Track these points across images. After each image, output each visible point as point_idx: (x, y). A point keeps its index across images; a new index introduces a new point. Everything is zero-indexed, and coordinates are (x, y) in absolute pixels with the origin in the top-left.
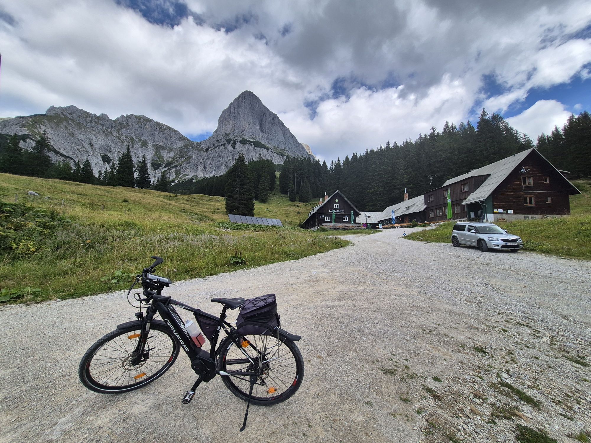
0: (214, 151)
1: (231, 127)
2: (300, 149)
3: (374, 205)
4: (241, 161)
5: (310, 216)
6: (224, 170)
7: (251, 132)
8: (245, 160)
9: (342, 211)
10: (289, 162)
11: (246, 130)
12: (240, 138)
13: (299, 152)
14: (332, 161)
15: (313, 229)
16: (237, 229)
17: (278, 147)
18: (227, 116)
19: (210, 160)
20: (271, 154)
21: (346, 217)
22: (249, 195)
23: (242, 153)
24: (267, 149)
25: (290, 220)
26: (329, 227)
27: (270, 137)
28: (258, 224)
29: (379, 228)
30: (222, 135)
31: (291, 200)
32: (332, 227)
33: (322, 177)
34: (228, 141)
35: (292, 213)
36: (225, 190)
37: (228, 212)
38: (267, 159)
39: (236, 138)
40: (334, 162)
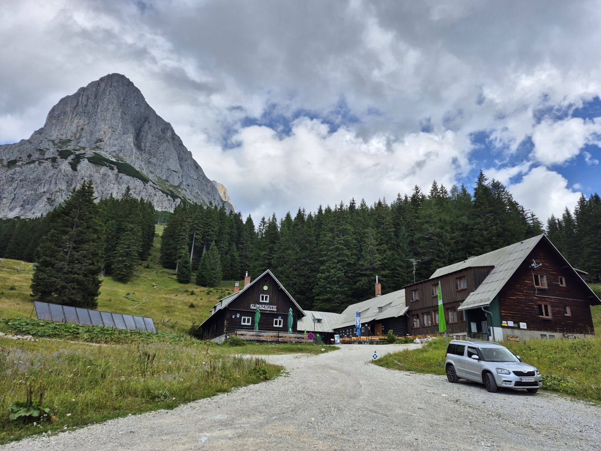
0: (26, 168)
1: (74, 130)
2: (209, 189)
3: (328, 300)
4: (84, 195)
5: (213, 313)
6: (44, 209)
7: (115, 146)
8: (95, 195)
9: (274, 308)
10: (184, 209)
11: (106, 139)
12: (90, 153)
13: (205, 195)
14: (264, 219)
15: (217, 340)
16: (49, 336)
17: (167, 181)
18: (68, 109)
19: (15, 185)
20: (151, 190)
21: (280, 319)
22: (93, 264)
23: (91, 181)
24: (145, 180)
25: (173, 321)
26: (248, 338)
27: (154, 160)
28: (101, 325)
29: (334, 342)
30: (53, 141)
31: (180, 281)
32: (253, 338)
33: (243, 244)
34: (64, 155)
35: (180, 306)
36: (39, 249)
37: (37, 297)
38: (142, 199)
39: (82, 152)
40: (266, 220)
